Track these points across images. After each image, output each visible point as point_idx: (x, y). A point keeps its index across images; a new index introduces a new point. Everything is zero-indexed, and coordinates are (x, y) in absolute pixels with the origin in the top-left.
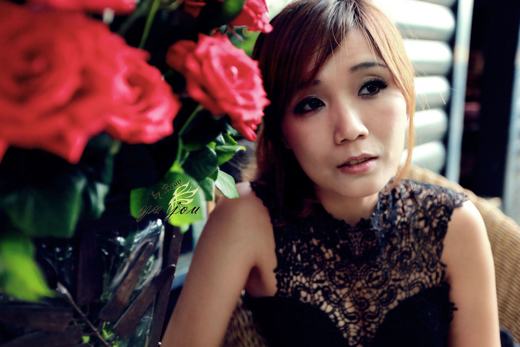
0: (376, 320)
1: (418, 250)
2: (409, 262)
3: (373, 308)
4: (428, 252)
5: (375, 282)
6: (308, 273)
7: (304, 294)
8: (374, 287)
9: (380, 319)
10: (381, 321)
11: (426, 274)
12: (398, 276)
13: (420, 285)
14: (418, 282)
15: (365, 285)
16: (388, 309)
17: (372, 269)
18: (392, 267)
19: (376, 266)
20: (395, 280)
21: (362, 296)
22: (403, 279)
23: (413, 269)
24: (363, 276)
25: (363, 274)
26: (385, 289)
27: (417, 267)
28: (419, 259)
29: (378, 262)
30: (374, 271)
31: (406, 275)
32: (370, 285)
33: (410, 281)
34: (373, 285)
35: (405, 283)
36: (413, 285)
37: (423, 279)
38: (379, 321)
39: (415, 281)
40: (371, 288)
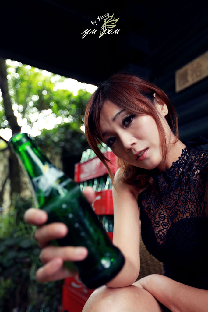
0: (167, 227)
3: (166, 221)
5: (169, 206)
8: (168, 209)
9: (168, 227)
10: (169, 228)
11: (195, 207)
12: (180, 205)
13: (190, 212)
14: (190, 211)
15: (165, 207)
17: (168, 199)
19: (170, 198)
20: (178, 207)
21: (163, 213)
22: (183, 207)
23: (188, 202)
24: (164, 202)
25: (164, 201)
26: (173, 211)
27: (191, 202)
28: (193, 197)
29: (171, 195)
30: (169, 200)
31: (184, 205)
32: (167, 208)
33: (185, 209)
34: (168, 208)
35: (183, 209)
36: (187, 211)
37: (193, 209)
38: (168, 228)
39: (188, 210)
40: (167, 209)
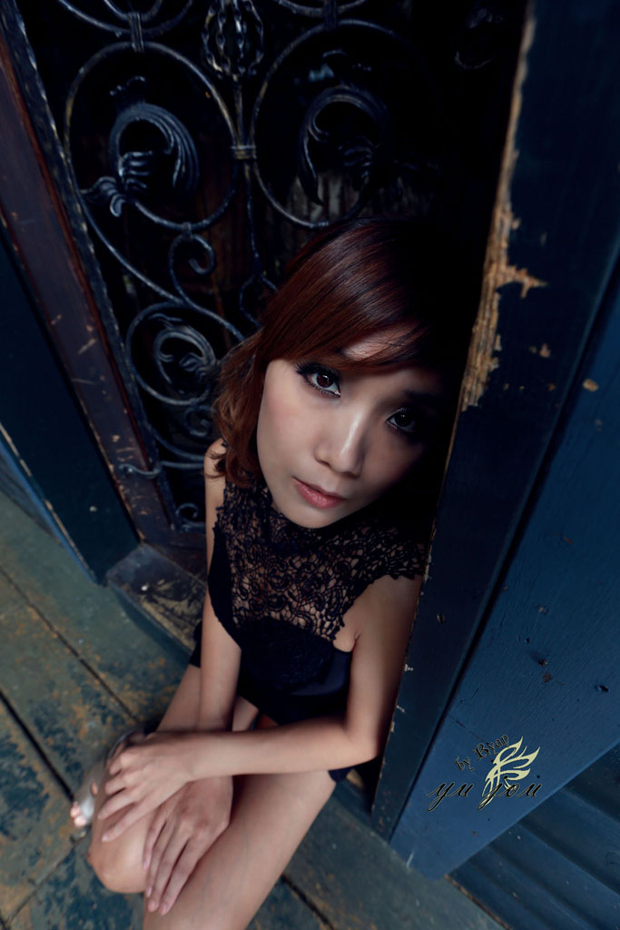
1: (331, 588)
2: (315, 591)
4: (338, 599)
8: (272, 583)
10: (259, 618)
11: (321, 616)
12: (296, 594)
13: (309, 621)
14: (309, 617)
16: (269, 614)
18: (297, 582)
19: (282, 566)
20: (291, 595)
21: (258, 584)
22: (298, 602)
23: (314, 601)
24: (268, 566)
26: (280, 594)
27: (319, 603)
28: (326, 597)
31: (303, 599)
33: (302, 608)
35: (297, 606)
36: (303, 616)
37: (315, 618)
39: (307, 614)
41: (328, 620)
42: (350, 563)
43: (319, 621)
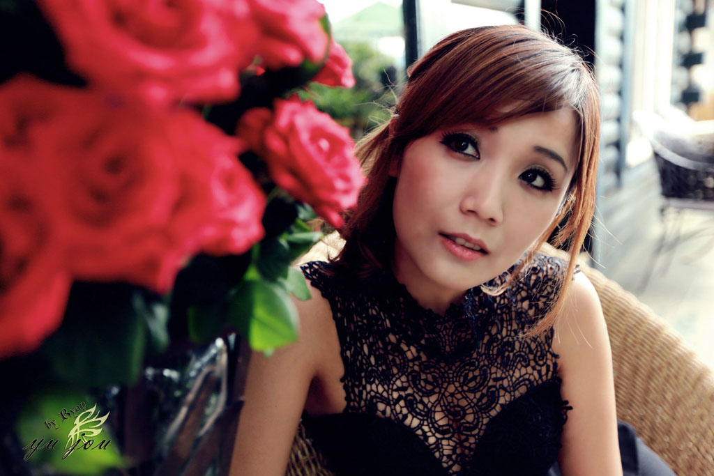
0: (475, 432)
1: (523, 339)
2: (511, 354)
3: (470, 418)
4: (535, 341)
5: (472, 384)
6: (386, 379)
7: (381, 406)
8: (470, 390)
9: (480, 429)
10: (481, 434)
11: (534, 368)
12: (499, 374)
13: (527, 382)
14: (524, 380)
15: (460, 389)
16: (489, 416)
17: (467, 367)
18: (491, 363)
19: (472, 364)
20: (496, 380)
21: (456, 403)
22: (506, 377)
23: (518, 363)
24: (456, 377)
25: (455, 375)
26: (484, 391)
27: (523, 361)
28: (524, 350)
29: (474, 359)
30: (469, 370)
31: (508, 372)
32: (466, 388)
33: (514, 379)
34: (469, 388)
35: (509, 381)
36: (519, 383)
37: (530, 374)
38: (479, 432)
39: (521, 379)
40: (467, 391)
41: (541, 366)
42: (522, 308)
43: (535, 373)
